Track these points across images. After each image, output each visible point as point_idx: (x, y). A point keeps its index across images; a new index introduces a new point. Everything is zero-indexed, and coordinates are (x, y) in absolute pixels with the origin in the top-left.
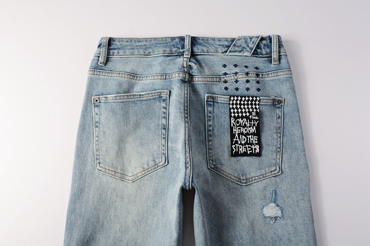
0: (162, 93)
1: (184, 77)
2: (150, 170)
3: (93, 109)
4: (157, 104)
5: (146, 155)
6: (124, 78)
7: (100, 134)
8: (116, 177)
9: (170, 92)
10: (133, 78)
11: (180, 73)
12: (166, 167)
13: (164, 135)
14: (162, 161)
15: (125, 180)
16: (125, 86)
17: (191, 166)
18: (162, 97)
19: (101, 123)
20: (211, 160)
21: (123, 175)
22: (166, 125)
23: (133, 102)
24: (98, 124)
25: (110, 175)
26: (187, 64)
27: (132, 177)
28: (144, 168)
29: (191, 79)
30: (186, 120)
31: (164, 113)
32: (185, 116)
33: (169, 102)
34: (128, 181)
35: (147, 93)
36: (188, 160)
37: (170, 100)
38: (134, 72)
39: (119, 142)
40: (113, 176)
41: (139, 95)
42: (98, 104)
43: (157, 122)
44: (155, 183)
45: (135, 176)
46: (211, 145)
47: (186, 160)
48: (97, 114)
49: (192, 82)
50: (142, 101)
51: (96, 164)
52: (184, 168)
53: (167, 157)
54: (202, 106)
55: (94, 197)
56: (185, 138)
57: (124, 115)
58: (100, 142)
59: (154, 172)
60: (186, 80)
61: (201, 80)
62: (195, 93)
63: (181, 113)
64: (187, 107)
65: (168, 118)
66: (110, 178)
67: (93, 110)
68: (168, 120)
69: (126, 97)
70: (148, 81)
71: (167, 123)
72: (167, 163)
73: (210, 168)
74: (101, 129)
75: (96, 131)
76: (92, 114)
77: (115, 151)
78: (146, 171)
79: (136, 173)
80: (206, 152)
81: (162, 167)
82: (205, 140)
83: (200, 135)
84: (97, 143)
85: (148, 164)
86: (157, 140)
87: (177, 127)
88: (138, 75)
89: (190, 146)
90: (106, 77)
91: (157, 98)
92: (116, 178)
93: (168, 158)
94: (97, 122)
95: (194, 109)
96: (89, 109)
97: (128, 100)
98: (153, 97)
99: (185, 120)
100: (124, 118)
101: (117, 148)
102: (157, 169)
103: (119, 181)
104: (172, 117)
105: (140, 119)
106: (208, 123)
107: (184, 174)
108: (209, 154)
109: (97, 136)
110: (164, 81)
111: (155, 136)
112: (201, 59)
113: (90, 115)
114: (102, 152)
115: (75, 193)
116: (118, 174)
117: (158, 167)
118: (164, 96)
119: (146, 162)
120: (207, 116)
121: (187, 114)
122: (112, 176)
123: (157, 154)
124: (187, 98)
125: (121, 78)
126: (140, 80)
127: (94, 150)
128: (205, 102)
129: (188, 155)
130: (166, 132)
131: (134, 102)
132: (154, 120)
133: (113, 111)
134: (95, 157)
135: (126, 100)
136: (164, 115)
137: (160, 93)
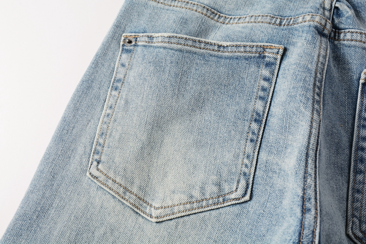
0: (267, 50)
1: (323, 23)
2: (204, 203)
3: (119, 56)
4: (252, 69)
5: (203, 168)
6: (194, 12)
7: (117, 103)
8: (125, 202)
9: (285, 50)
10: (212, 16)
11: (316, 15)
12: (244, 205)
13: (253, 133)
14: (239, 189)
15: (142, 214)
16: (193, 26)
17: (316, 209)
18: (264, 57)
19: (125, 83)
20: (356, 217)
21: (141, 202)
22: (263, 115)
23: (203, 55)
24: (119, 85)
25: (114, 194)
26: (331, 5)
27: (159, 211)
28: (192, 197)
29: (335, 36)
30: (316, 106)
31: (264, 89)
32: (314, 97)
33: (279, 69)
34: (149, 218)
35: (235, 43)
36: (310, 192)
37: (282, 66)
38: (216, 6)
39: (153, 128)
40: (118, 197)
41: (218, 45)
42: (132, 48)
43: (243, 106)
44: (210, 238)
45: (168, 211)
46: (360, 182)
47: (304, 193)
48: (123, 65)
49: (336, 42)
50: (221, 57)
51: (90, 162)
52: (298, 211)
53: (251, 182)
54: (350, 93)
55: (62, 234)
56: (309, 143)
57: (177, 75)
58: (112, 119)
59: (213, 212)
60: (326, 32)
61: (359, 38)
62: (338, 65)
63: (307, 90)
64: (321, 82)
65: (269, 100)
66: (112, 200)
67: (118, 58)
68: (270, 104)
69: (190, 43)
70: (241, 25)
71: (267, 110)
72: (247, 197)
73: (353, 237)
74: (124, 94)
75: (111, 96)
76: (112, 65)
77: (139, 145)
78: (195, 204)
79: (170, 204)
80: (345, 196)
81: (234, 202)
82: (347, 168)
83: (337, 152)
84: (106, 119)
85: (202, 190)
86: (235, 142)
87: (291, 118)
88: (221, 14)
89: (317, 165)
90: (160, 4)
91: (254, 57)
92: (123, 204)
93: (252, 186)
94: (119, 81)
95: (333, 94)
96: (110, 54)
97: (193, 49)
98: (245, 54)
99: (313, 105)
100: (176, 82)
101: (144, 138)
102: (222, 205)
103: (128, 212)
104: (280, 98)
105: (207, 92)
106: (359, 131)
107: (298, 224)
108: (353, 202)
109: (111, 107)
110: (277, 29)
111: (233, 132)
112: (360, 5)
113: (110, 65)
114: (111, 139)
115: (25, 214)
116: (132, 195)
117: (224, 201)
118: (271, 55)
119: (199, 184)
120: (360, 117)
121: (319, 95)
122: (116, 196)
123: (230, 172)
124: (324, 65)
125: (189, 11)
126: (224, 23)
127: (95, 133)
128: (360, 85)
129: (310, 181)
130: (260, 129)
131: (204, 57)
132: (238, 99)
133: (158, 65)
134: (94, 147)
135: (188, 48)
136: (261, 94)
137: (264, 49)
